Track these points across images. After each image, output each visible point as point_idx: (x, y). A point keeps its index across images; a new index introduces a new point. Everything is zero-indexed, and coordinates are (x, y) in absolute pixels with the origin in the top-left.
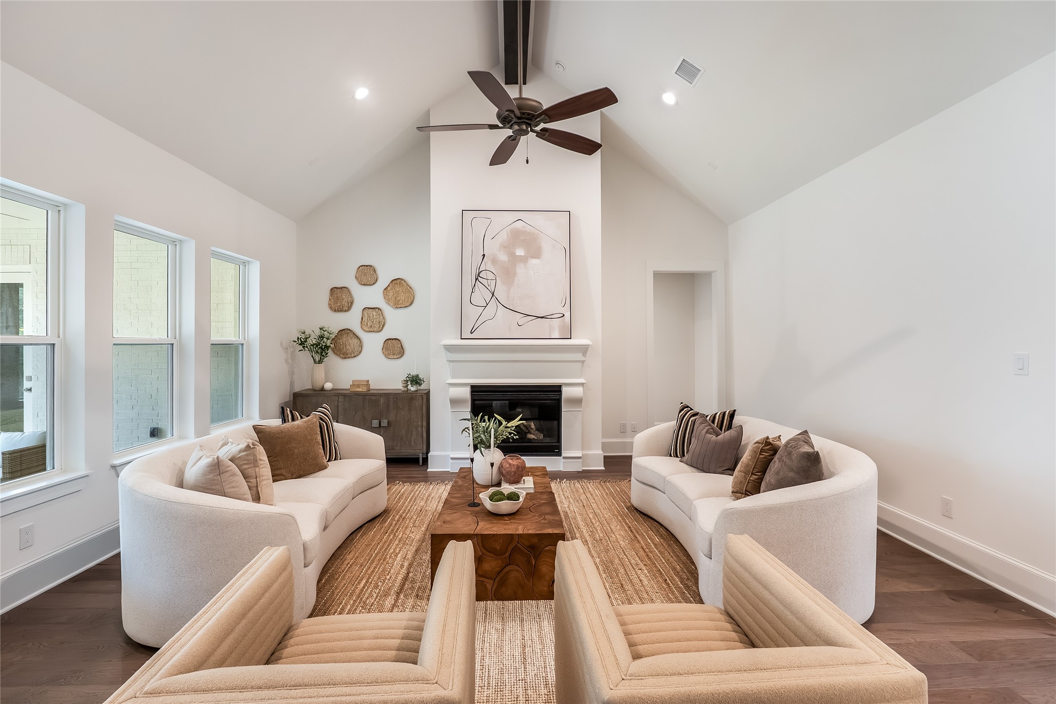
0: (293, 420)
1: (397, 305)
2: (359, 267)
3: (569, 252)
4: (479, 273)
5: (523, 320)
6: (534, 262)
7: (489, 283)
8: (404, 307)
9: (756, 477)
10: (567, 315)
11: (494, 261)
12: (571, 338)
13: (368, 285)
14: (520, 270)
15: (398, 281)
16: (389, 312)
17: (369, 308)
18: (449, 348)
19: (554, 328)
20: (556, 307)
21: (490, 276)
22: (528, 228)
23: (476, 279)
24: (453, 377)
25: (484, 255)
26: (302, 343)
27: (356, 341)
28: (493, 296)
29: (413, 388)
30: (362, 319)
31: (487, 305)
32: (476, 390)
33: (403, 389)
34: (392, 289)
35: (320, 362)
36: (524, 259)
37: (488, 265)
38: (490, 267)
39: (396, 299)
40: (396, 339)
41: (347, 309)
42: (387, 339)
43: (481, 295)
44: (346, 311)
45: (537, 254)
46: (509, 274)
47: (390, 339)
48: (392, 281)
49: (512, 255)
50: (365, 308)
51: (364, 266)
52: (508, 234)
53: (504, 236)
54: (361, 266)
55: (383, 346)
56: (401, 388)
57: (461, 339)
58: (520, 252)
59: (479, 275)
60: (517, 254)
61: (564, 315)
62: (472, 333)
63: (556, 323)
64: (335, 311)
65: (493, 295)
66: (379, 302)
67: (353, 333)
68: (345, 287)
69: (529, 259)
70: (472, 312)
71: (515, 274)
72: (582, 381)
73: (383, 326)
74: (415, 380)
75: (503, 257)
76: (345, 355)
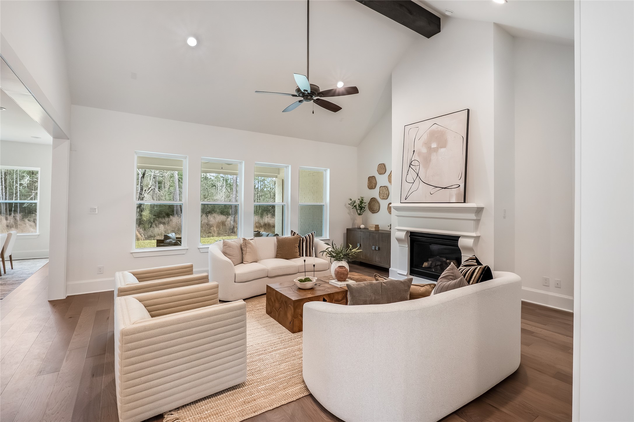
2: (379, 165)
3: (466, 139)
4: (411, 162)
5: (433, 190)
6: (442, 150)
7: (416, 168)
10: (462, 185)
11: (419, 154)
13: (382, 174)
14: (434, 157)
18: (396, 209)
19: (453, 195)
20: (455, 180)
21: (417, 163)
22: (440, 128)
23: (410, 166)
24: (399, 226)
25: (414, 151)
30: (380, 192)
31: (414, 181)
36: (436, 150)
37: (416, 156)
41: (375, 187)
43: (411, 175)
45: (444, 146)
46: (427, 160)
49: (429, 148)
50: (381, 187)
51: (382, 164)
52: (427, 134)
53: (425, 137)
57: (401, 203)
58: (434, 145)
59: (411, 164)
60: (432, 147)
61: (460, 186)
62: (406, 200)
63: (454, 191)
64: (370, 188)
65: (418, 175)
68: (374, 176)
69: (439, 149)
70: (407, 187)
71: (430, 160)
73: (388, 196)
75: (424, 150)
76: (375, 212)
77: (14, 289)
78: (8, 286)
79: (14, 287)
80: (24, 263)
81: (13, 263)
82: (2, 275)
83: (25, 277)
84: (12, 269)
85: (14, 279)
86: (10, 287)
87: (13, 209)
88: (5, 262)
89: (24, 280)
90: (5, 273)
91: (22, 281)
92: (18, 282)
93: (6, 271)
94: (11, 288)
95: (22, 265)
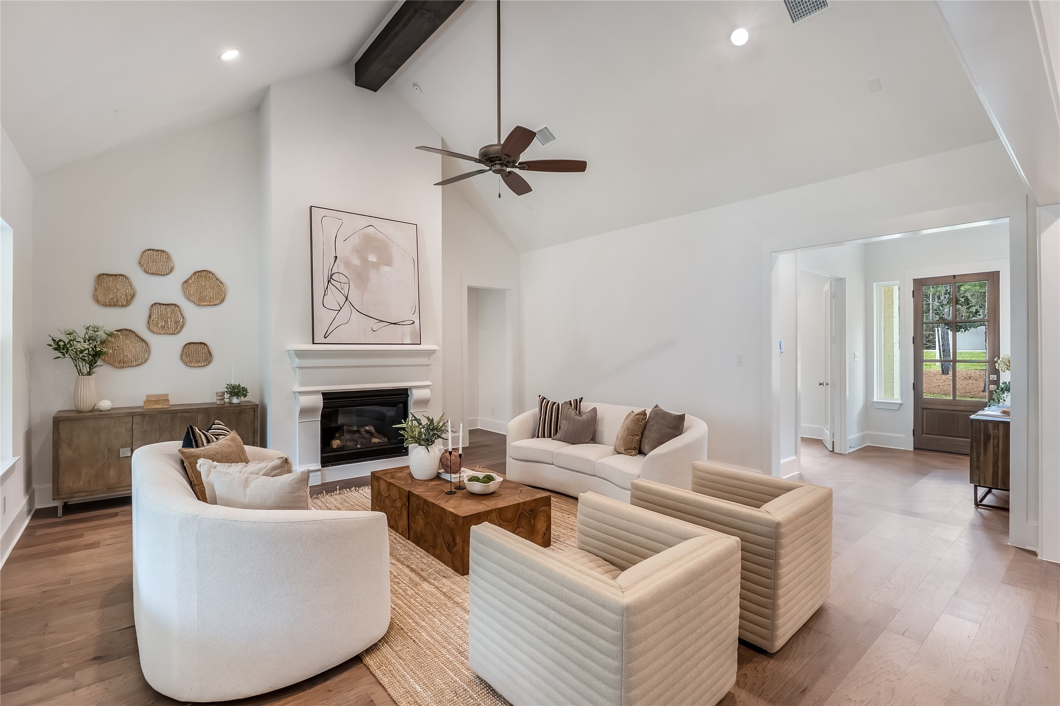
0: (208, 442)
1: (201, 301)
2: (145, 251)
3: (417, 262)
4: (332, 275)
5: (377, 325)
6: (386, 269)
7: (342, 287)
8: (213, 305)
9: (639, 437)
10: (417, 322)
11: (347, 264)
12: (420, 344)
13: (158, 274)
14: (373, 275)
15: (204, 274)
16: (189, 309)
17: (160, 304)
18: (300, 354)
19: (405, 334)
20: (407, 314)
21: (344, 279)
22: (380, 235)
23: (329, 282)
24: (302, 385)
25: (336, 257)
26: (61, 347)
27: (139, 345)
28: (346, 300)
29: (235, 400)
30: (150, 317)
31: (341, 308)
32: (328, 397)
33: (218, 402)
34: (194, 282)
35: (89, 374)
36: (376, 266)
37: (340, 267)
38: (342, 269)
39: (200, 295)
40: (201, 343)
41: (125, 303)
42: (189, 344)
43: (334, 298)
44: (123, 306)
45: (389, 263)
46: (362, 277)
47: (193, 343)
48: (195, 273)
49: (364, 260)
50: (155, 304)
51: (153, 250)
52: (359, 238)
53: (355, 240)
54: (149, 250)
55: (183, 352)
56: (215, 401)
57: (314, 343)
58: (372, 258)
59: (331, 278)
60: (369, 260)
61: (414, 322)
62: (325, 338)
63: (408, 329)
64: (105, 305)
66: (177, 297)
67: (136, 335)
68: (121, 275)
69: (381, 266)
70: (324, 317)
71: (368, 279)
72: (428, 383)
73: (182, 327)
74: (237, 391)
75: (356, 261)
76: (122, 363)
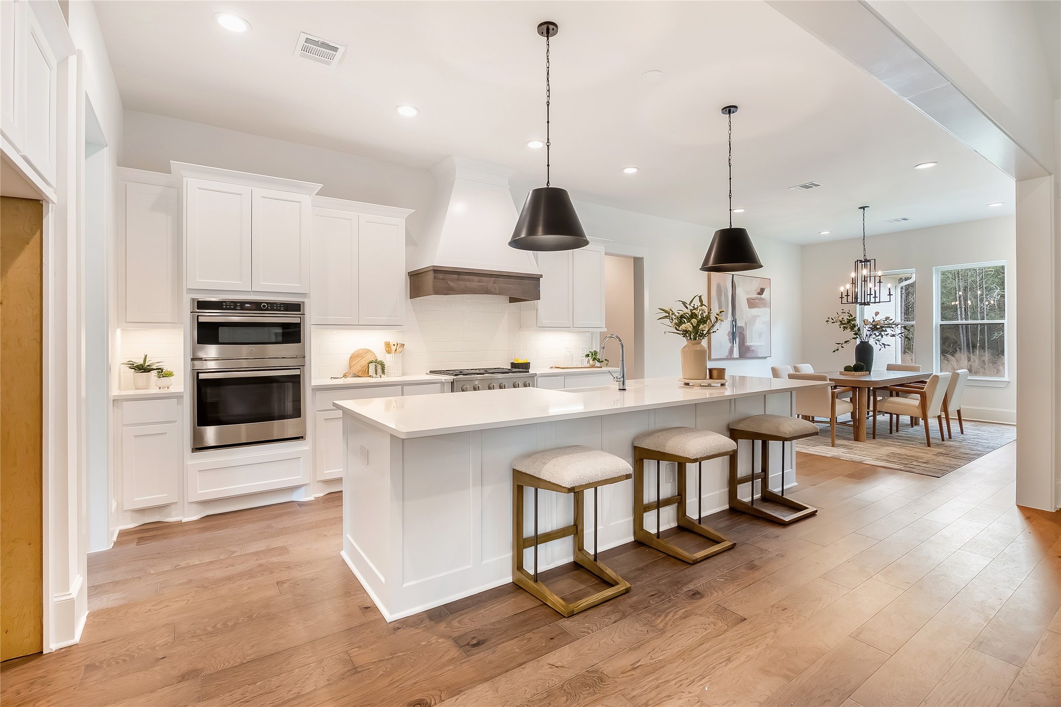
77: (960, 466)
78: (951, 459)
79: (959, 464)
80: (982, 428)
81: (963, 424)
82: (945, 439)
83: (979, 451)
84: (962, 433)
85: (963, 450)
86: (954, 462)
87: (978, 345)
88: (951, 421)
89: (980, 455)
90: (950, 437)
91: (974, 456)
92: (969, 457)
93: (952, 435)
94: (956, 463)
95: (978, 430)
